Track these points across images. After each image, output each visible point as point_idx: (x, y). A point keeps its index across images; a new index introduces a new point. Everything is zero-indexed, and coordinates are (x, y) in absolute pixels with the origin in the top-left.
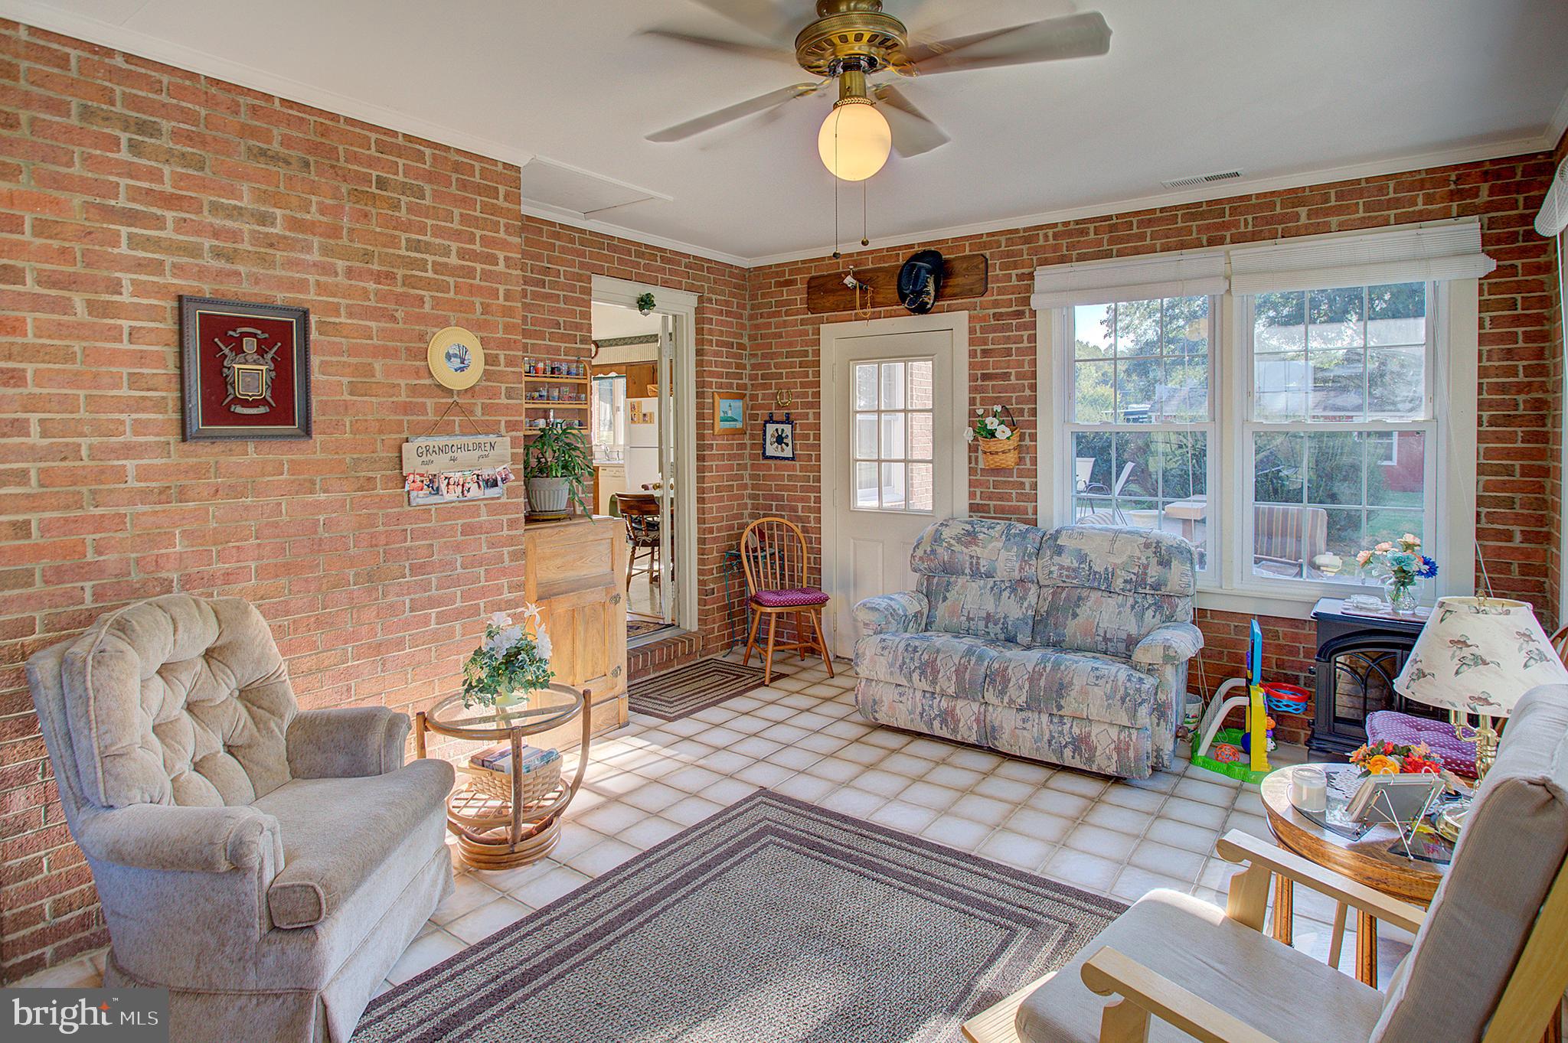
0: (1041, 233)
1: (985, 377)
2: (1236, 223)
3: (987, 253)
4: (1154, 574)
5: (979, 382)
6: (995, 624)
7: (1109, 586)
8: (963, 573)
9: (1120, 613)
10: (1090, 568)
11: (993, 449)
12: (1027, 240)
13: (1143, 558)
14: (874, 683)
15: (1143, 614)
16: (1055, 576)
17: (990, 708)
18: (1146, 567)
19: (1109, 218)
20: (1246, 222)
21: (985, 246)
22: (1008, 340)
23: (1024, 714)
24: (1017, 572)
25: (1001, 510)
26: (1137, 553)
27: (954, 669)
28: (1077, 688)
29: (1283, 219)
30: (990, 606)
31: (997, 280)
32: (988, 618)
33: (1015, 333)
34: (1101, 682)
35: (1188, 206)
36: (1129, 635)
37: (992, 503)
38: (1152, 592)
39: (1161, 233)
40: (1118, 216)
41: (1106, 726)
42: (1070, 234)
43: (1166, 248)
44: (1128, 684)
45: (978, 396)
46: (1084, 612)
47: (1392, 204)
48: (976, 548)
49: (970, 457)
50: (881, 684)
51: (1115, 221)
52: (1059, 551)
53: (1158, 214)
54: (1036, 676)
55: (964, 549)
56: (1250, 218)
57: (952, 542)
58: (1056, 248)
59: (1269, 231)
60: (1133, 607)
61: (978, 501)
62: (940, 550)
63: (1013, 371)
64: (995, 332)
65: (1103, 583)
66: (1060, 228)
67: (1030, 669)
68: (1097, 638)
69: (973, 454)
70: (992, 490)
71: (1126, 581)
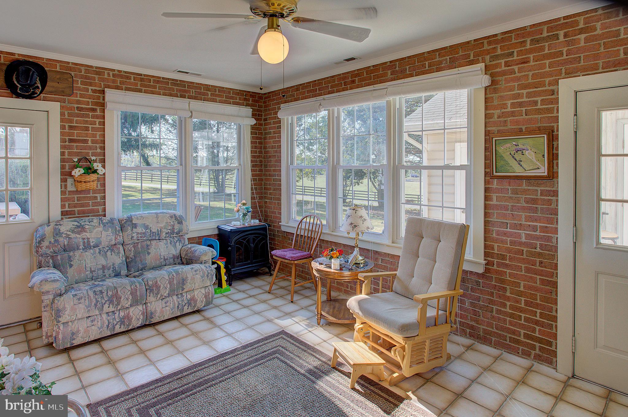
0: (106, 72)
1: (71, 141)
2: (189, 92)
3: (73, 73)
4: (177, 228)
5: (67, 143)
6: (109, 270)
7: (160, 237)
8: (78, 249)
9: (167, 247)
10: (151, 231)
11: (88, 180)
12: (98, 73)
13: (172, 222)
14: (70, 324)
15: (176, 245)
16: (135, 238)
17: (149, 304)
18: (173, 226)
19: (141, 75)
20: (193, 92)
21: (70, 69)
22: (86, 122)
23: (165, 300)
24: (114, 240)
25: (84, 212)
26: (169, 221)
27: (129, 293)
28: (190, 278)
29: (204, 94)
30: (102, 261)
31: (79, 89)
32: (104, 267)
33: (90, 119)
34: (198, 272)
35: (173, 80)
36: (173, 255)
37: (76, 209)
38: (176, 235)
39: (163, 88)
40: (144, 75)
41: (200, 290)
42: (121, 76)
43: (165, 94)
44: (208, 269)
45: (66, 151)
46: (152, 251)
47: (232, 98)
48: (86, 234)
49: (61, 185)
50: (76, 322)
51: (143, 77)
52: (135, 226)
53: (161, 80)
54: (171, 280)
55: (78, 236)
56: (194, 91)
57: (69, 233)
58: (114, 81)
59: (200, 97)
60: (171, 243)
61: (67, 209)
62: (61, 239)
63: (90, 139)
64: (78, 117)
65: (157, 237)
66: (116, 72)
67: (167, 278)
68: (161, 260)
69: (63, 183)
70: (76, 202)
71: (166, 233)
